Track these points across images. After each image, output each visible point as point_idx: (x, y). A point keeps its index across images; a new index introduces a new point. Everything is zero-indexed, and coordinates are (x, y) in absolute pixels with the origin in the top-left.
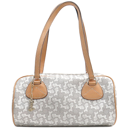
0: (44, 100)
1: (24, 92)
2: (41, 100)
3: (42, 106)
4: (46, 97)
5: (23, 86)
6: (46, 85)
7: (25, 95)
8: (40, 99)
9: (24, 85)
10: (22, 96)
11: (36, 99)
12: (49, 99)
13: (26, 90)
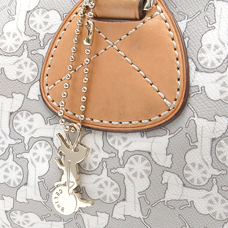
0: (158, 144)
1: (30, 72)
2: (138, 142)
3: (143, 184)
4: (173, 127)
5: (27, 21)
6: (182, 25)
7: (34, 92)
8: (131, 137)
9: (38, 19)
10: (18, 99)
11: (106, 131)
12: (192, 143)
13: (44, 52)
